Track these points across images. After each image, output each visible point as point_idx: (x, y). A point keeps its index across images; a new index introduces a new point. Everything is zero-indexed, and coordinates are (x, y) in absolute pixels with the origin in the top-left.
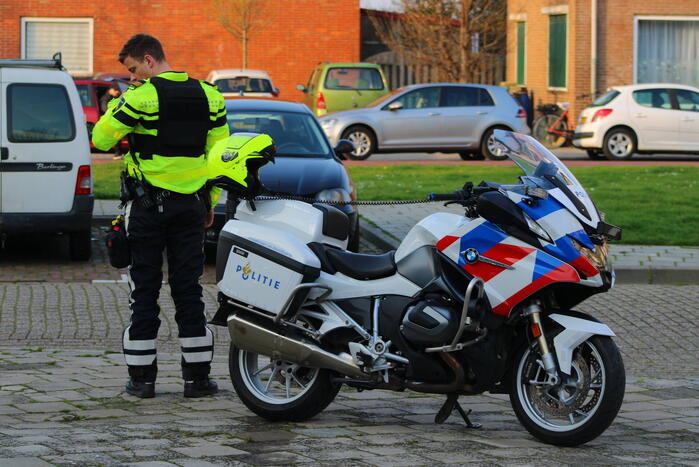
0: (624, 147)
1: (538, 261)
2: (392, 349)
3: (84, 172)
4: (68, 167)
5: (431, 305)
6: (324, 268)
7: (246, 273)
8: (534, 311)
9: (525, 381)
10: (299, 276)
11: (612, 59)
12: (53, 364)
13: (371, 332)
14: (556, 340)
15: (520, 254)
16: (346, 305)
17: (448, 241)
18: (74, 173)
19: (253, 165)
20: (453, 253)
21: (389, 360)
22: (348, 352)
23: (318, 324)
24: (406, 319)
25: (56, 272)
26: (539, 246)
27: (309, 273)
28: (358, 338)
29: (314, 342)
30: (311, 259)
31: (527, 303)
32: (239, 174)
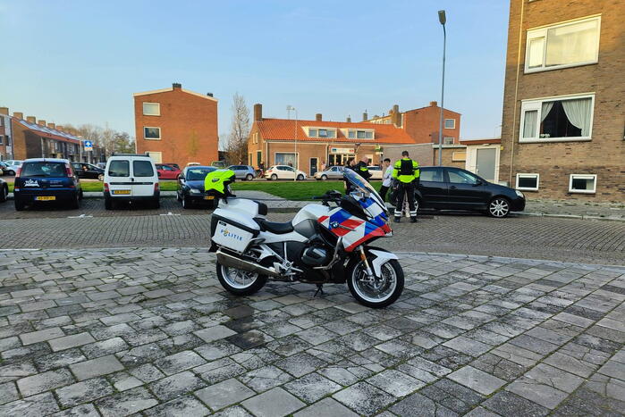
0: (275, 178)
1: (366, 227)
2: (294, 266)
3: (157, 185)
4: (152, 183)
5: (317, 248)
6: (261, 230)
7: (226, 233)
8: (361, 248)
9: (357, 280)
10: (251, 235)
11: (271, 161)
12: (140, 258)
13: (284, 258)
14: (373, 262)
15: (358, 224)
16: (271, 246)
17: (323, 218)
18: (153, 186)
19: (226, 183)
20: (326, 224)
21: (293, 271)
22: (273, 266)
23: (259, 254)
24: (304, 254)
25: (149, 212)
26: (367, 220)
27: (256, 233)
28: (278, 260)
29: (258, 263)
30: (255, 226)
31: (358, 246)
32: (220, 188)
